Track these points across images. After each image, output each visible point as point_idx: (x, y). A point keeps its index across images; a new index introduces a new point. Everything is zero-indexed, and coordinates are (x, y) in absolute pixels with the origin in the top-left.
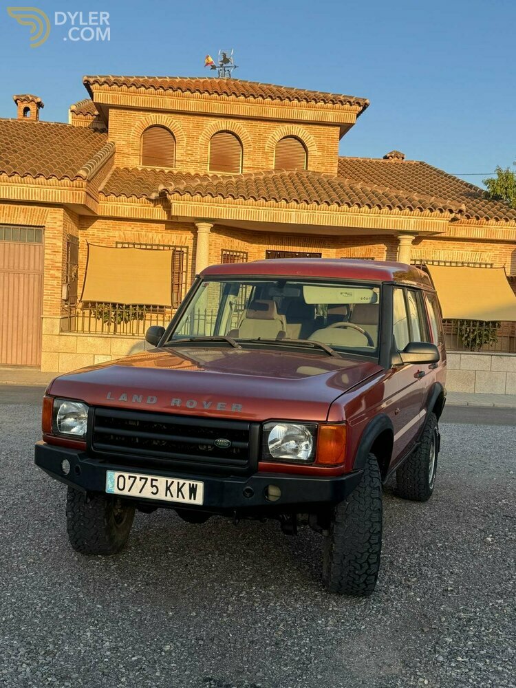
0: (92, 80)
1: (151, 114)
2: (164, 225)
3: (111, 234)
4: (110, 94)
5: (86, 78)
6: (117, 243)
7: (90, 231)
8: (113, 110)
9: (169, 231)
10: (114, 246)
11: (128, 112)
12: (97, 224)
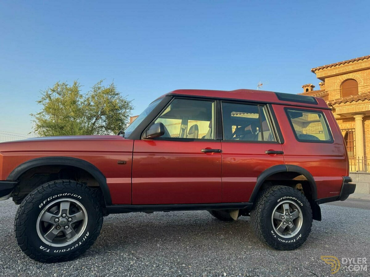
0: (314, 70)
1: (344, 75)
2: (342, 120)
3: (317, 128)
4: (324, 72)
5: (312, 69)
6: (320, 131)
7: (308, 128)
8: (327, 79)
9: (345, 123)
10: (318, 133)
11: (333, 77)
12: (310, 125)
